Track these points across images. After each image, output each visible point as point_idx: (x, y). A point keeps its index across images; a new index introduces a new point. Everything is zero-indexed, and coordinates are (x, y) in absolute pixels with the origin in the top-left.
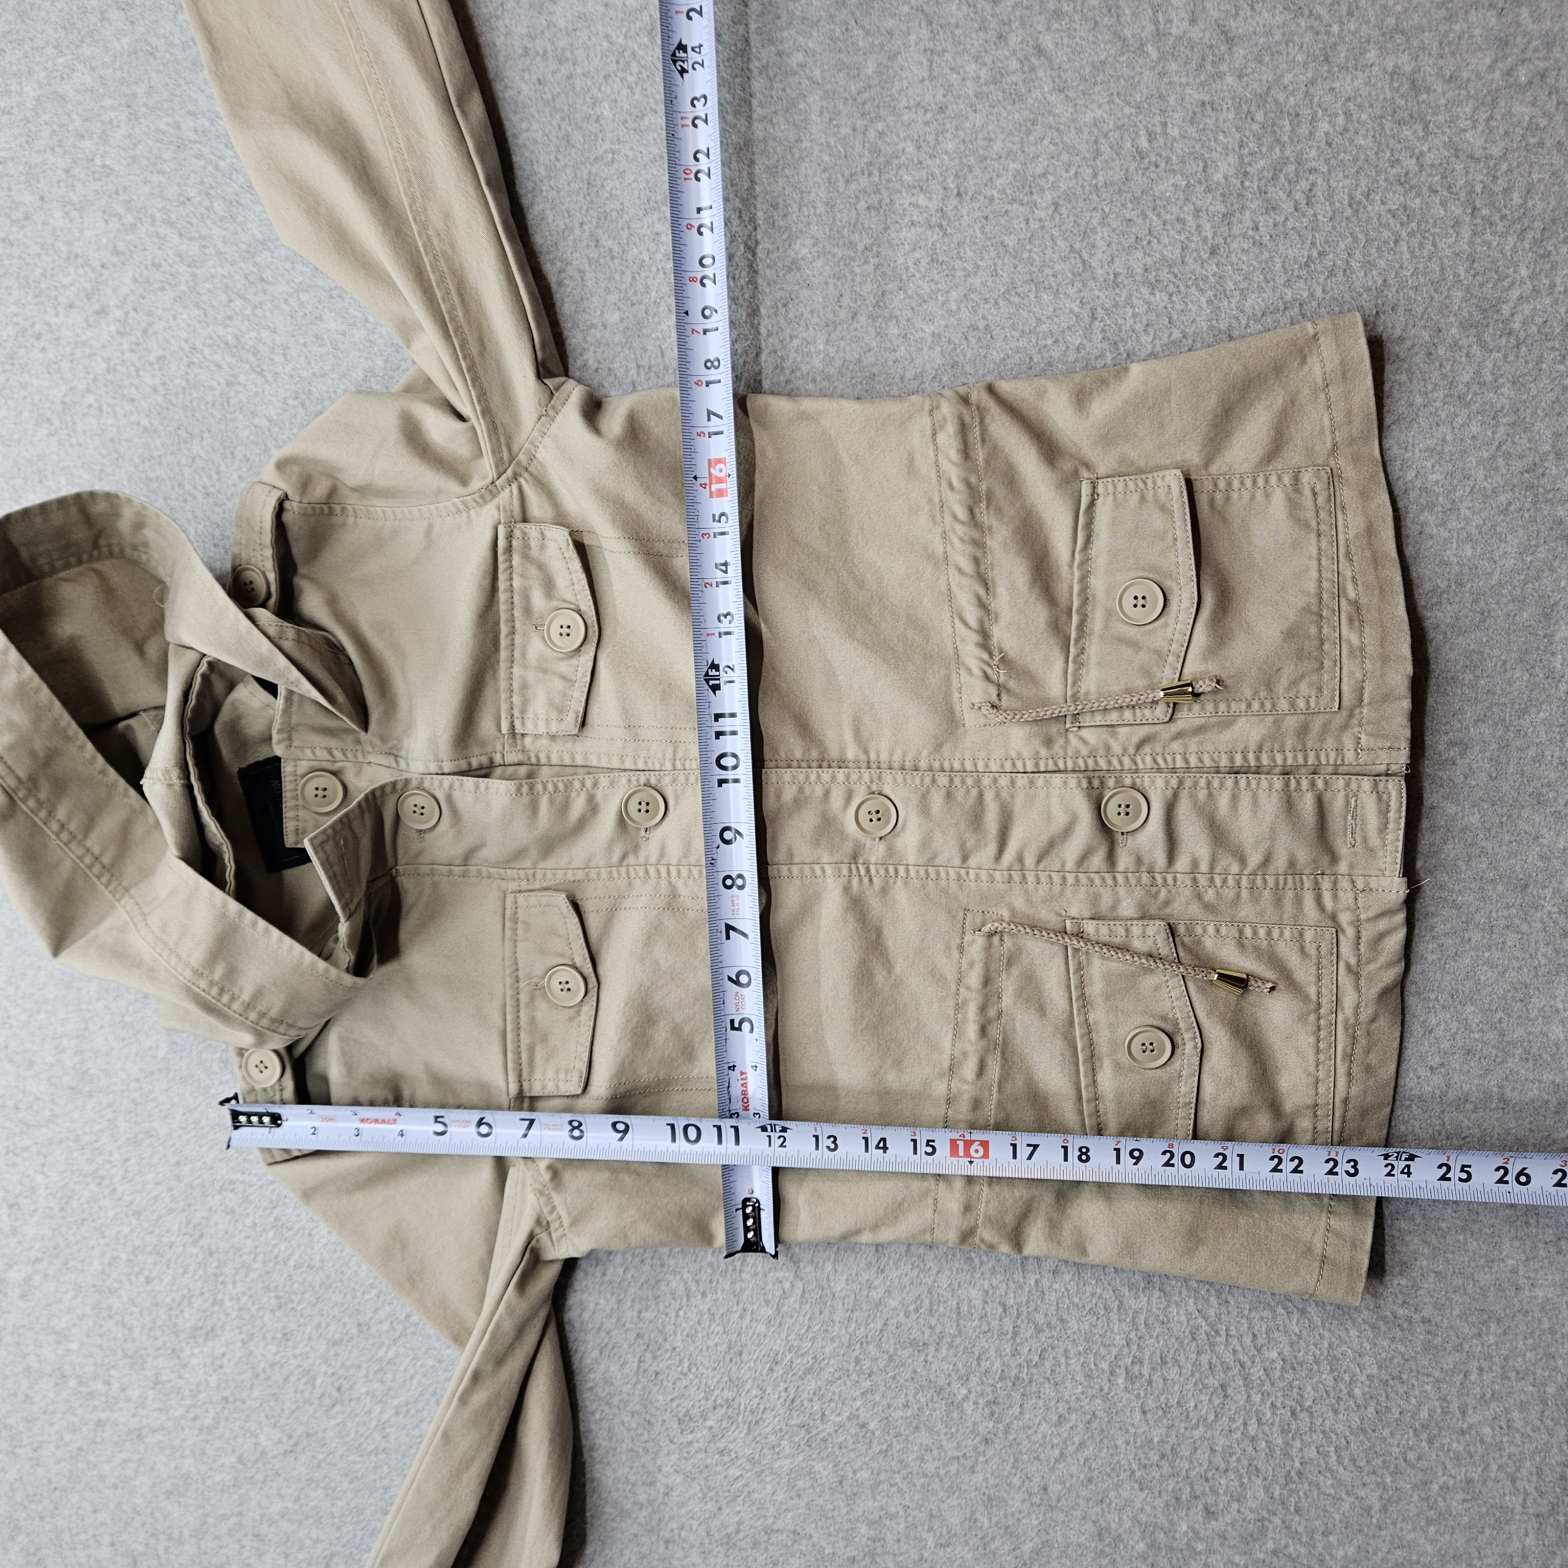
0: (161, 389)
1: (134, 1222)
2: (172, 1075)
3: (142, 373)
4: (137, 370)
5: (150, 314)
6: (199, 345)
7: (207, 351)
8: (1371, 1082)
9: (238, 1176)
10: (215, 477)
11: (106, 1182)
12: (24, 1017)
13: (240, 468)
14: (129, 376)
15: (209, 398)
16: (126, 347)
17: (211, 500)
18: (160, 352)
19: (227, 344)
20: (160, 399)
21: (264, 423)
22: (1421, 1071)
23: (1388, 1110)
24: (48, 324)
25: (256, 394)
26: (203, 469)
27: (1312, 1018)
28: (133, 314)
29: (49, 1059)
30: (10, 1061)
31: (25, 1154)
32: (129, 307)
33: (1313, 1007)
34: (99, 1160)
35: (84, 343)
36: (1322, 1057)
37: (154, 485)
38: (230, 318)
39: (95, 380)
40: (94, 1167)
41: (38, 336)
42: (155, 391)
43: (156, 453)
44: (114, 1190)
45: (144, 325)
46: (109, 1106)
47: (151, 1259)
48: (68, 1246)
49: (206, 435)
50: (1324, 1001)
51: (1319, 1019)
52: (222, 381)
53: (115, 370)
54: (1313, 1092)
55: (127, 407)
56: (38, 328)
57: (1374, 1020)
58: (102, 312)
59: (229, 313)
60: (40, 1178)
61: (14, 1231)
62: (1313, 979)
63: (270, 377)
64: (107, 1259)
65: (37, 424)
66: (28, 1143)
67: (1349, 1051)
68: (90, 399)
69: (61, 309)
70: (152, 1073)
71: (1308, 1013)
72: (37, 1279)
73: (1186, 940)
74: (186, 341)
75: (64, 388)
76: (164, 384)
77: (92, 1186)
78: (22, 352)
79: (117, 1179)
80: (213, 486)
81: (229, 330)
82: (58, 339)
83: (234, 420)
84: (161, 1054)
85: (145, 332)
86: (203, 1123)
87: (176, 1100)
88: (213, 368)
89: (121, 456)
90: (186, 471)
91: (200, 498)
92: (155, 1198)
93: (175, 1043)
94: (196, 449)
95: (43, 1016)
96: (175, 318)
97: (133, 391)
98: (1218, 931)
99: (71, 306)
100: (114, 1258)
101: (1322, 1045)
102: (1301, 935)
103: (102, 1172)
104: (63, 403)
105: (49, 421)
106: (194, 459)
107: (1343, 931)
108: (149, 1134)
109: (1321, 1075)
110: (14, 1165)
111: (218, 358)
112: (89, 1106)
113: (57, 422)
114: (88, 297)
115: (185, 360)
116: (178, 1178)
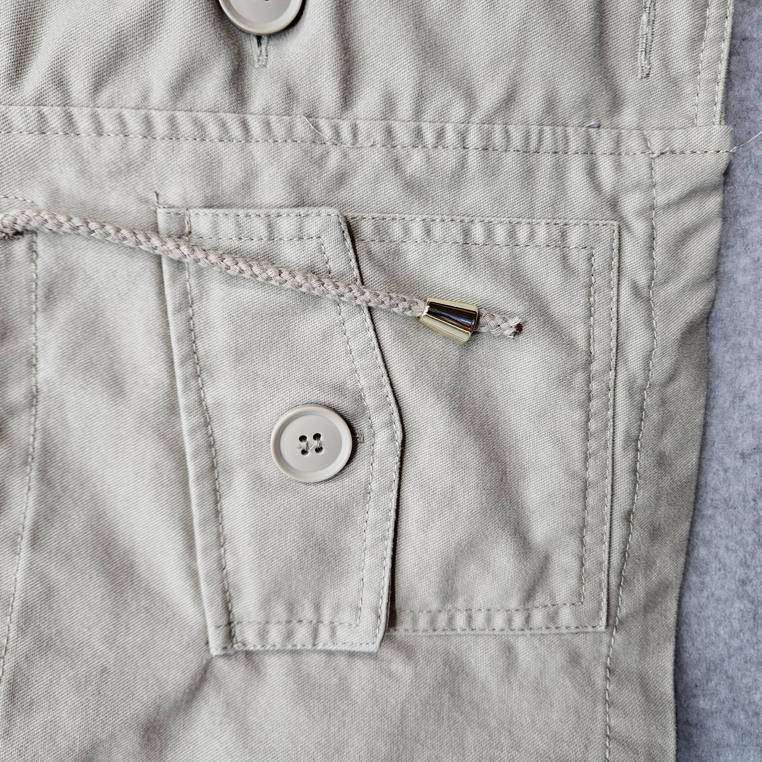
8: (665, 483)
22: (729, 461)
23: (686, 526)
27: (580, 377)
33: (581, 359)
36: (593, 444)
50: (597, 349)
51: (589, 381)
54: (578, 506)
57: (671, 378)
62: (581, 312)
67: (634, 432)
71: (573, 371)
73: (376, 247)
98: (428, 232)
101: (593, 425)
102: (563, 235)
107: (629, 229)
109: (591, 475)
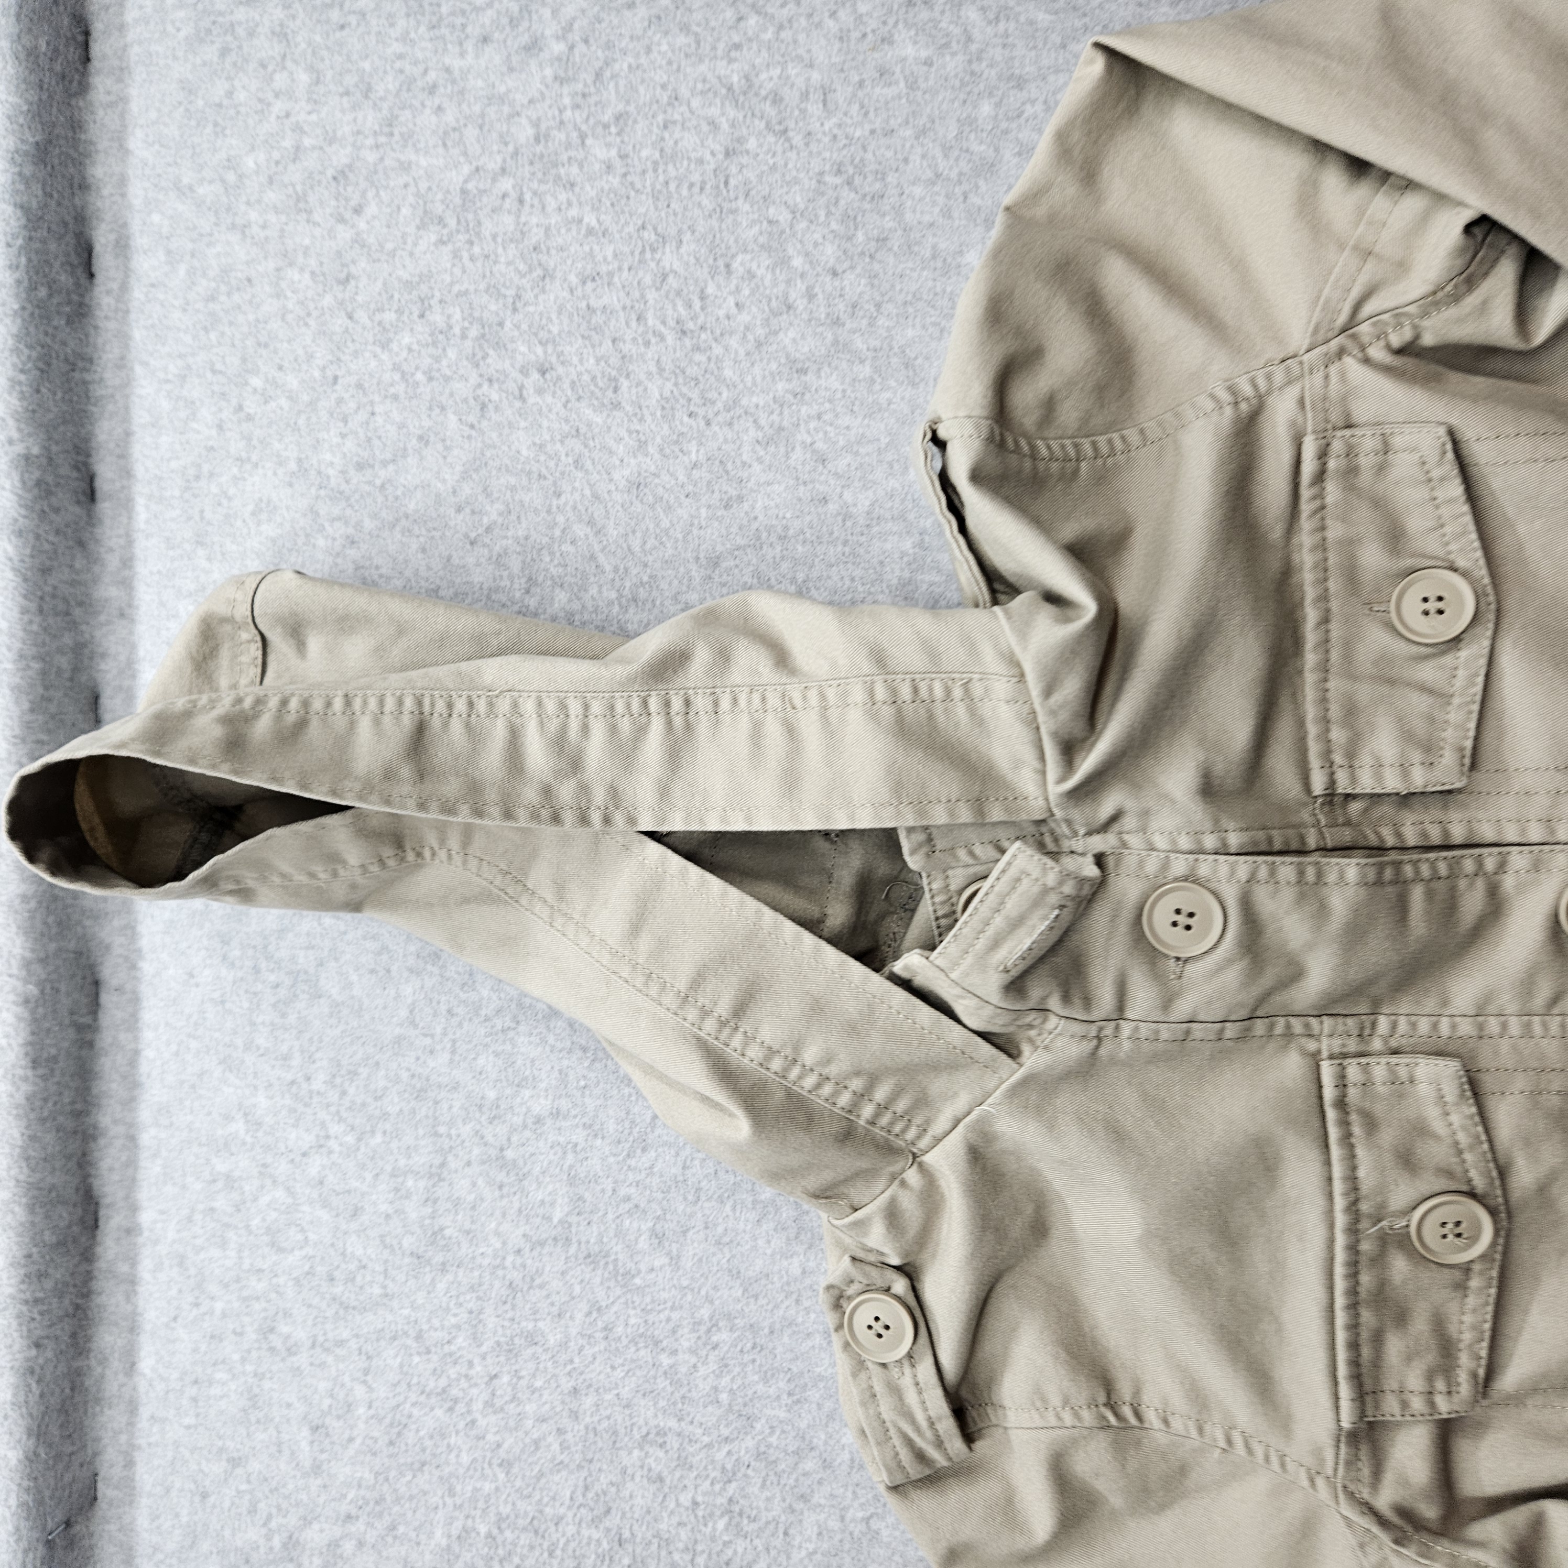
0: (618, 163)
1: (502, 1476)
2: (573, 1250)
3: (589, 142)
4: (583, 137)
5: (609, 46)
6: (684, 92)
7: (695, 103)
9: (672, 1423)
10: (697, 304)
11: (461, 1408)
12: (350, 1139)
13: (738, 290)
14: (568, 146)
15: (696, 177)
16: (567, 101)
17: (688, 342)
18: (621, 107)
19: (730, 89)
20: (615, 181)
21: (784, 217)
24: (448, 70)
25: (773, 168)
26: (679, 293)
28: (581, 48)
29: (384, 1207)
30: (326, 1205)
31: (340, 1351)
32: (575, 36)
34: (452, 1372)
35: (502, 99)
37: (598, 319)
38: (737, 47)
39: (516, 153)
40: (443, 1382)
41: (432, 90)
42: (609, 168)
43: (604, 269)
44: (473, 1422)
45: (598, 64)
46: (472, 1289)
47: (525, 1539)
48: (397, 1500)
49: (687, 237)
52: (718, 148)
53: (547, 137)
55: (563, 197)
56: (432, 76)
58: (533, 47)
59: (736, 39)
60: (360, 1391)
61: (317, 1469)
63: (798, 140)
64: (455, 1532)
65: (422, 226)
66: (345, 1334)
68: (506, 184)
69: (469, 46)
70: (542, 1244)
72: (348, 1547)
74: (664, 87)
75: (466, 169)
76: (624, 157)
77: (439, 1412)
78: (406, 115)
79: (478, 1406)
80: (694, 318)
81: (735, 66)
82: (462, 92)
83: (734, 212)
84: (558, 1215)
85: (598, 75)
86: (619, 1330)
87: (577, 1289)
88: (705, 128)
89: (547, 275)
90: (651, 296)
91: (670, 339)
92: (536, 1443)
93: (581, 1198)
94: (669, 259)
95: (379, 1138)
96: (649, 50)
97: (575, 170)
99: (485, 40)
100: (465, 1529)
103: (454, 1392)
104: (464, 191)
105: (441, 221)
106: (664, 277)
108: (532, 1339)
110: (322, 1365)
111: (714, 111)
112: (441, 1286)
113: (452, 223)
114: (514, 22)
115: (660, 118)
116: (575, 1415)
